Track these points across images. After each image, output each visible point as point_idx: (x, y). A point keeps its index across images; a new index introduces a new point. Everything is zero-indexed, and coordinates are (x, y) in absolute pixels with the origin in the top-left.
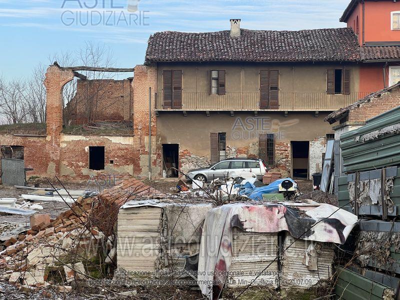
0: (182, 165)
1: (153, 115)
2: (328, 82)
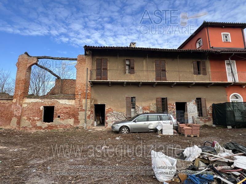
1: (88, 86)
2: (194, 68)
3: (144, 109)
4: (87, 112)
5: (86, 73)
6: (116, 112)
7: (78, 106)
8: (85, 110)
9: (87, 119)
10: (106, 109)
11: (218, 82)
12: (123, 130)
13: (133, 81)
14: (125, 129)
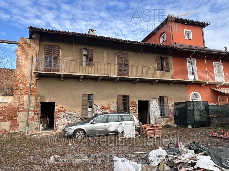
0: (58, 119)
1: (33, 78)
2: (157, 64)
3: (103, 108)
4: (30, 112)
5: (30, 61)
6: (69, 112)
7: (17, 105)
8: (27, 110)
9: (30, 122)
10: (56, 108)
11: (180, 80)
12: (77, 134)
13: (91, 75)
14: (80, 133)
